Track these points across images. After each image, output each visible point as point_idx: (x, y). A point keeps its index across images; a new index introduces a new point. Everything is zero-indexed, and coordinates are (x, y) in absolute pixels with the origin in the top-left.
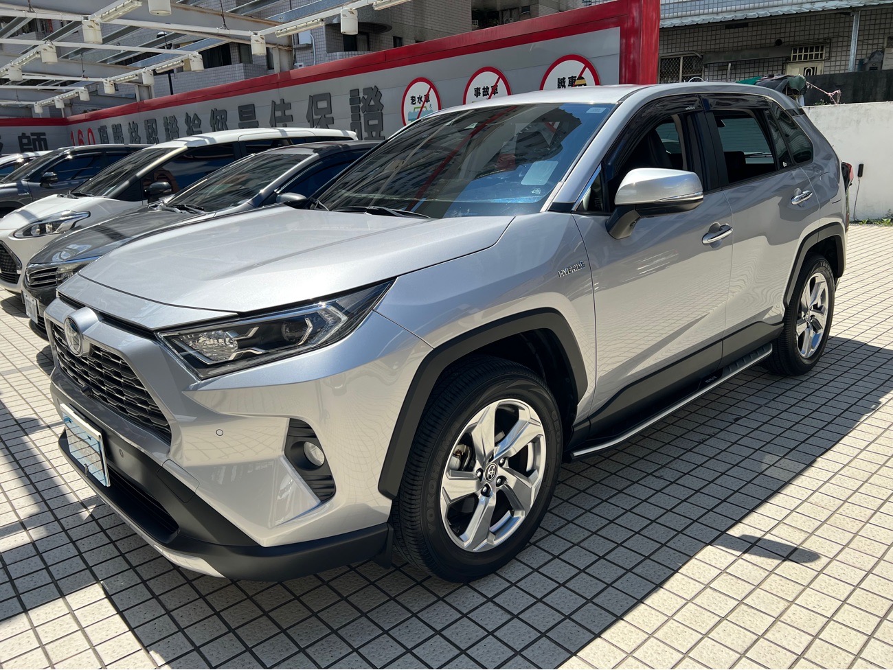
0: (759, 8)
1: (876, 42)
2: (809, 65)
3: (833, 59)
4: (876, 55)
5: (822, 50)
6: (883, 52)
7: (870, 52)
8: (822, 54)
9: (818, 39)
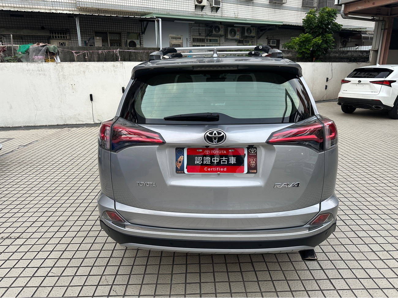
0: (27, 8)
1: (90, 33)
2: (62, 41)
3: (72, 39)
4: (91, 40)
5: (66, 35)
6: (94, 38)
7: (88, 38)
8: (66, 37)
9: (63, 29)
